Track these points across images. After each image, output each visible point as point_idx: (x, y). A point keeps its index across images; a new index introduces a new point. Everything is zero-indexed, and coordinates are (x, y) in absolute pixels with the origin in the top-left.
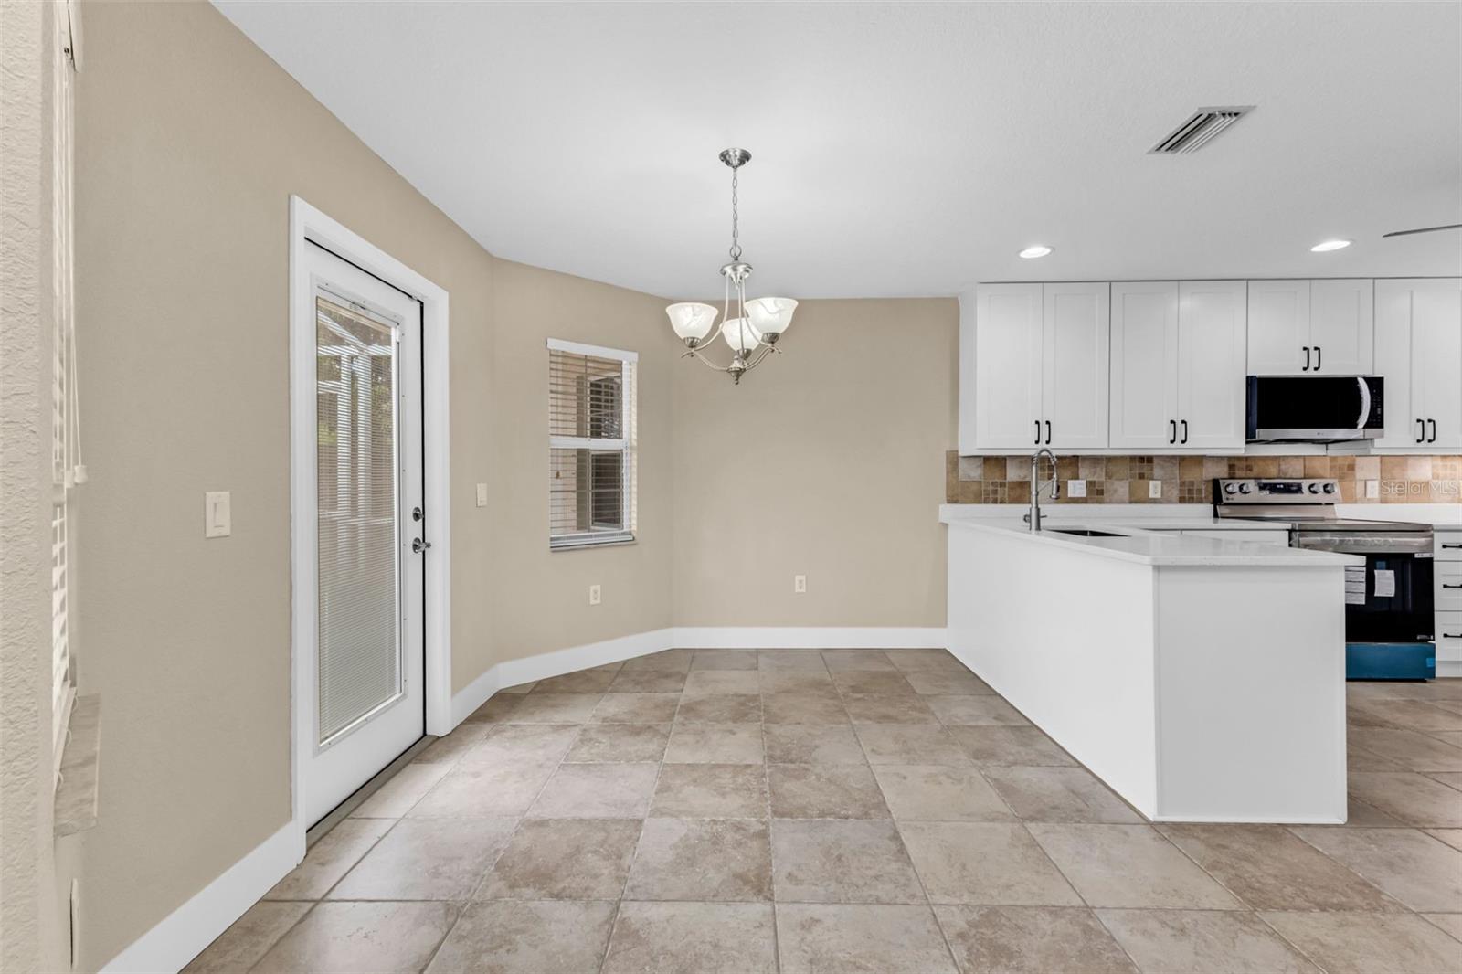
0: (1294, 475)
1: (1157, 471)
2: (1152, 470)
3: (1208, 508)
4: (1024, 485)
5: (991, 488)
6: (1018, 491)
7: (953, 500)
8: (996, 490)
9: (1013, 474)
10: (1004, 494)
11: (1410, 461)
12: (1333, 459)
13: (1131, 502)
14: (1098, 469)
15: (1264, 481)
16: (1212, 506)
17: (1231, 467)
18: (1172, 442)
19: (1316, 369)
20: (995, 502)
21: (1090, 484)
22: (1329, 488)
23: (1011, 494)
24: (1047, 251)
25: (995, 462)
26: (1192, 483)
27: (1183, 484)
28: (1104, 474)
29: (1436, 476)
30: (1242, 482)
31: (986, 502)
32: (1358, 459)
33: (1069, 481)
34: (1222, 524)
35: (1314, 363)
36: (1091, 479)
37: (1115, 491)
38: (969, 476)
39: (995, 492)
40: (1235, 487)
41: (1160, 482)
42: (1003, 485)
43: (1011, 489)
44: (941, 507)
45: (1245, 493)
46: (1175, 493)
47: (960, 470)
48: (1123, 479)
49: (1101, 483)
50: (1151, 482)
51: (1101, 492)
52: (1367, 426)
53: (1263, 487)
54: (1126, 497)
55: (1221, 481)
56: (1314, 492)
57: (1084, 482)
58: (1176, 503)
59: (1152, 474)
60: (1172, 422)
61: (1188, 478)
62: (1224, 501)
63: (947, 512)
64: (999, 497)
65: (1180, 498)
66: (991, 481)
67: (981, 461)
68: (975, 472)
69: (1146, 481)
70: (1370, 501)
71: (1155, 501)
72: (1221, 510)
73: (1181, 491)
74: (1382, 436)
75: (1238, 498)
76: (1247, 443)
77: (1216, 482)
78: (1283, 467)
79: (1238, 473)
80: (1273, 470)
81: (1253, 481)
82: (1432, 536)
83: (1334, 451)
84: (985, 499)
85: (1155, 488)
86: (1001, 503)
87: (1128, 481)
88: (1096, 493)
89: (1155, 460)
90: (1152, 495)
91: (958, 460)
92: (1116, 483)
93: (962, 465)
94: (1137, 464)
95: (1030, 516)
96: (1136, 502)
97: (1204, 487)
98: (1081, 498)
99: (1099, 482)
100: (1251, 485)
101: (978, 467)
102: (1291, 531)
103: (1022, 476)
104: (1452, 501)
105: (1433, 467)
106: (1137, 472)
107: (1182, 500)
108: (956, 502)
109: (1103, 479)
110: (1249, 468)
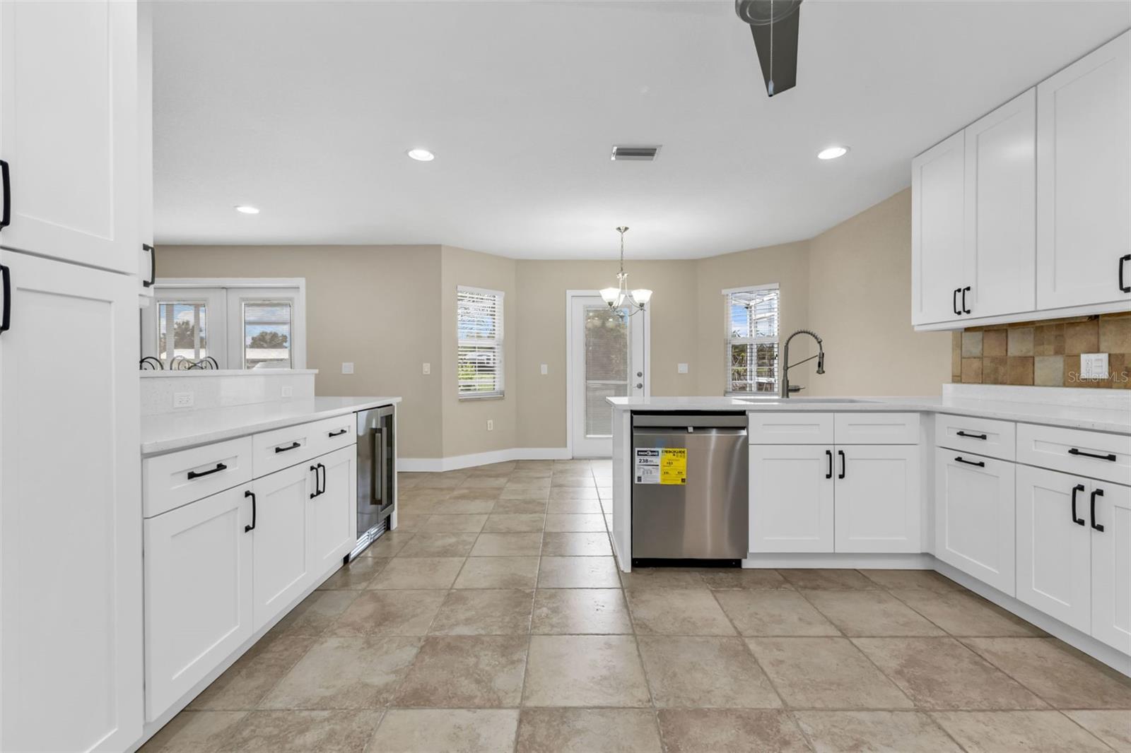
5: (991, 366)
8: (998, 368)
23: (1013, 374)
24: (844, 151)
25: (995, 335)
33: (1084, 357)
36: (1112, 352)
38: (971, 352)
42: (1004, 362)
43: (1013, 366)
47: (964, 346)
57: (1104, 357)
64: (1001, 376)
66: (992, 357)
68: (977, 347)
84: (987, 378)
86: (1002, 383)
91: (961, 335)
93: (965, 341)
101: (978, 342)
103: (1025, 350)
108: (959, 381)
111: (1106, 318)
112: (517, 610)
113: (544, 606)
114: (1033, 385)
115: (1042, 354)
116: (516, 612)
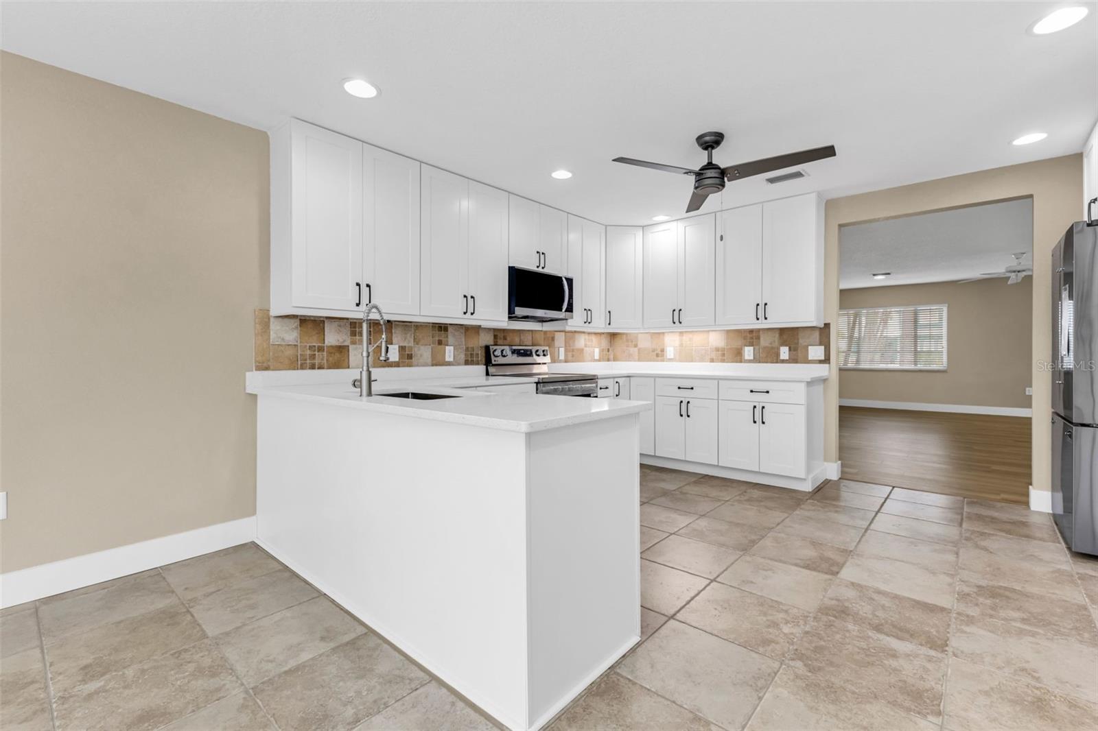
0: (528, 344)
1: (451, 339)
2: (447, 337)
3: (482, 368)
4: (342, 350)
5: (308, 352)
6: (337, 355)
7: (263, 367)
8: (315, 354)
9: (332, 337)
10: (322, 359)
11: (577, 335)
12: (545, 332)
13: (433, 365)
14: (409, 335)
15: (514, 348)
16: (485, 367)
17: (495, 337)
18: (465, 313)
19: (543, 268)
20: (313, 367)
21: (402, 349)
22: (545, 353)
23: (331, 359)
25: (311, 324)
26: (473, 348)
27: (467, 349)
28: (412, 341)
29: (586, 346)
30: (503, 348)
31: (302, 368)
32: (556, 333)
34: (492, 380)
35: (542, 265)
36: (401, 345)
37: (421, 356)
38: (283, 339)
39: (313, 357)
40: (498, 353)
41: (452, 348)
42: (321, 349)
43: (330, 353)
44: (248, 374)
45: (504, 356)
46: (462, 357)
47: (271, 333)
48: (426, 345)
49: (411, 348)
50: (447, 347)
51: (410, 357)
52: (566, 311)
53: (514, 352)
54: (429, 361)
55: (491, 347)
56: (538, 355)
57: (397, 347)
58: (462, 365)
59: (447, 341)
60: (465, 296)
61: (470, 345)
62: (493, 363)
63: (255, 381)
64: (317, 362)
65: (466, 360)
66: (308, 345)
67: (297, 322)
68: (288, 335)
69: (443, 346)
70: (560, 361)
71: (449, 364)
72: (491, 370)
73: (466, 355)
74: (572, 318)
75: (501, 360)
76: (509, 318)
77: (487, 348)
78: (522, 338)
79: (500, 342)
80: (517, 340)
81: (508, 347)
82: (597, 382)
83: (547, 327)
84: (302, 365)
85: (449, 353)
86: (319, 368)
87: (430, 347)
88: (407, 358)
89: (450, 329)
90: (447, 359)
91: (269, 319)
92: (422, 347)
93: (275, 327)
94: (437, 332)
95: (361, 381)
96: (436, 365)
97: (480, 353)
98: (395, 362)
99: (409, 347)
100: (507, 350)
101: (293, 329)
102: (537, 383)
103: (341, 340)
104: (591, 361)
105: (585, 339)
106: (437, 339)
107: (467, 363)
108: (267, 369)
109: (412, 344)
110: (505, 338)
111: (397, 323)
112: (822, 643)
113: (785, 634)
114: (349, 367)
115: (353, 343)
116: (825, 641)
